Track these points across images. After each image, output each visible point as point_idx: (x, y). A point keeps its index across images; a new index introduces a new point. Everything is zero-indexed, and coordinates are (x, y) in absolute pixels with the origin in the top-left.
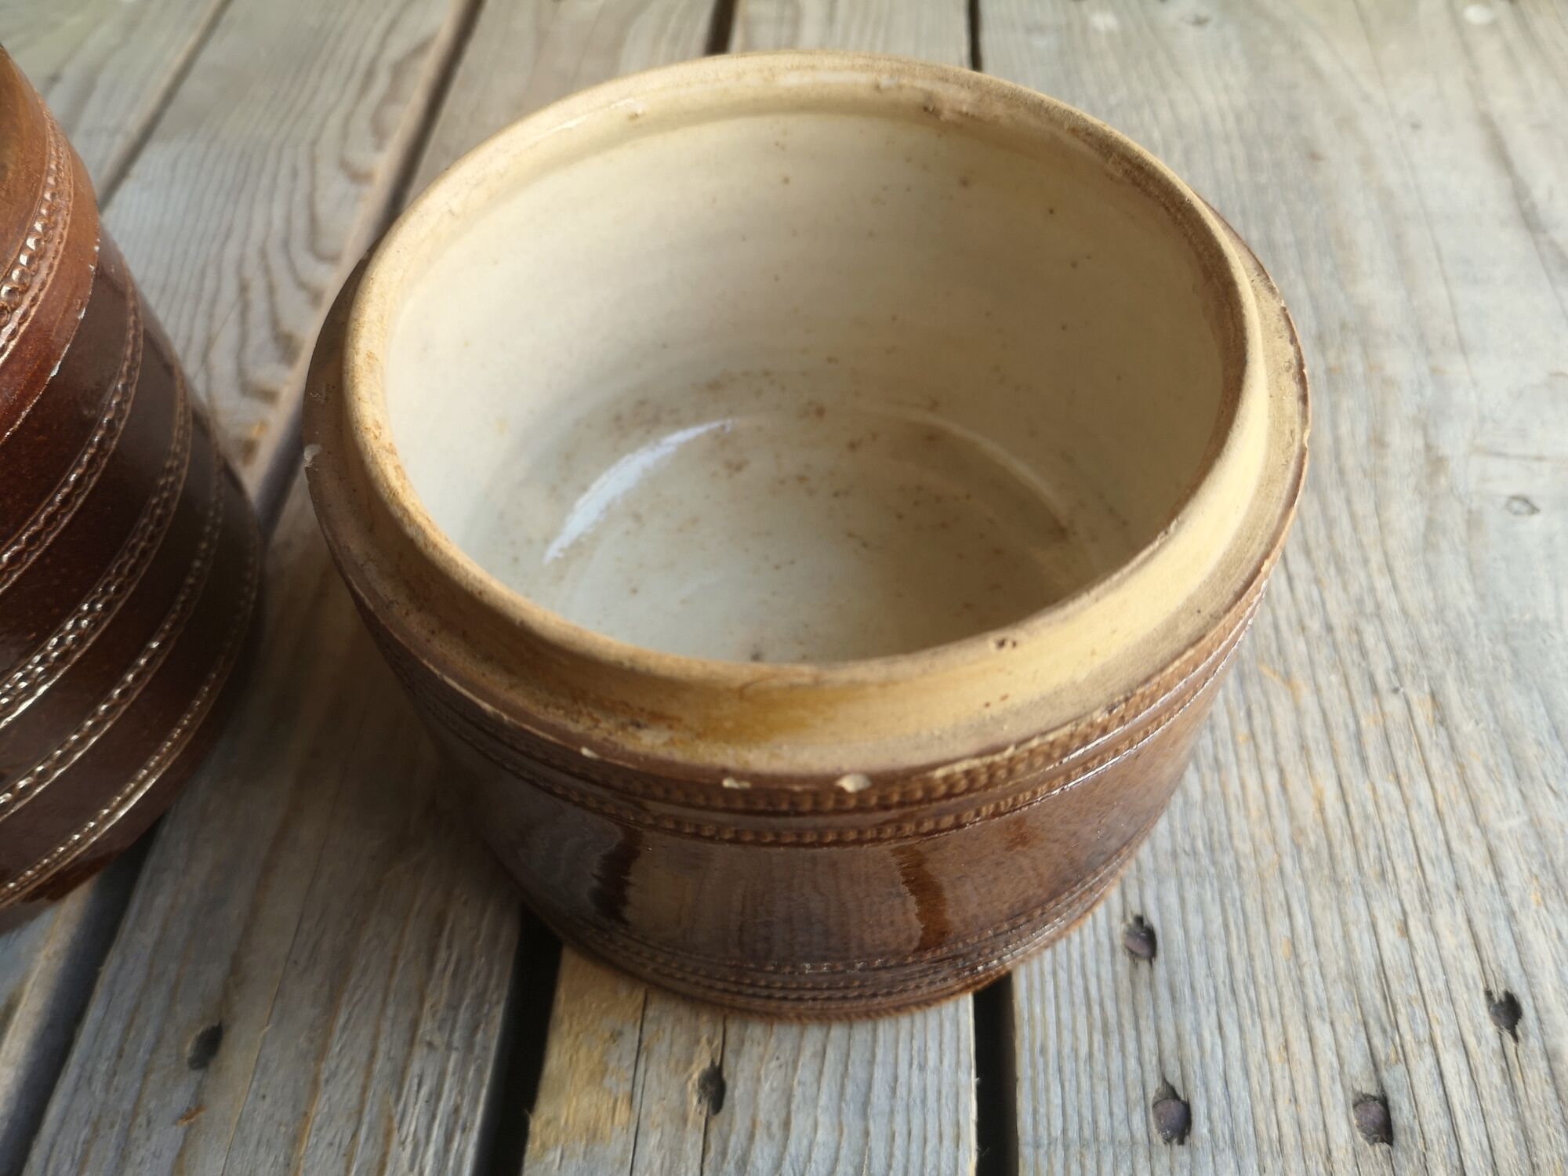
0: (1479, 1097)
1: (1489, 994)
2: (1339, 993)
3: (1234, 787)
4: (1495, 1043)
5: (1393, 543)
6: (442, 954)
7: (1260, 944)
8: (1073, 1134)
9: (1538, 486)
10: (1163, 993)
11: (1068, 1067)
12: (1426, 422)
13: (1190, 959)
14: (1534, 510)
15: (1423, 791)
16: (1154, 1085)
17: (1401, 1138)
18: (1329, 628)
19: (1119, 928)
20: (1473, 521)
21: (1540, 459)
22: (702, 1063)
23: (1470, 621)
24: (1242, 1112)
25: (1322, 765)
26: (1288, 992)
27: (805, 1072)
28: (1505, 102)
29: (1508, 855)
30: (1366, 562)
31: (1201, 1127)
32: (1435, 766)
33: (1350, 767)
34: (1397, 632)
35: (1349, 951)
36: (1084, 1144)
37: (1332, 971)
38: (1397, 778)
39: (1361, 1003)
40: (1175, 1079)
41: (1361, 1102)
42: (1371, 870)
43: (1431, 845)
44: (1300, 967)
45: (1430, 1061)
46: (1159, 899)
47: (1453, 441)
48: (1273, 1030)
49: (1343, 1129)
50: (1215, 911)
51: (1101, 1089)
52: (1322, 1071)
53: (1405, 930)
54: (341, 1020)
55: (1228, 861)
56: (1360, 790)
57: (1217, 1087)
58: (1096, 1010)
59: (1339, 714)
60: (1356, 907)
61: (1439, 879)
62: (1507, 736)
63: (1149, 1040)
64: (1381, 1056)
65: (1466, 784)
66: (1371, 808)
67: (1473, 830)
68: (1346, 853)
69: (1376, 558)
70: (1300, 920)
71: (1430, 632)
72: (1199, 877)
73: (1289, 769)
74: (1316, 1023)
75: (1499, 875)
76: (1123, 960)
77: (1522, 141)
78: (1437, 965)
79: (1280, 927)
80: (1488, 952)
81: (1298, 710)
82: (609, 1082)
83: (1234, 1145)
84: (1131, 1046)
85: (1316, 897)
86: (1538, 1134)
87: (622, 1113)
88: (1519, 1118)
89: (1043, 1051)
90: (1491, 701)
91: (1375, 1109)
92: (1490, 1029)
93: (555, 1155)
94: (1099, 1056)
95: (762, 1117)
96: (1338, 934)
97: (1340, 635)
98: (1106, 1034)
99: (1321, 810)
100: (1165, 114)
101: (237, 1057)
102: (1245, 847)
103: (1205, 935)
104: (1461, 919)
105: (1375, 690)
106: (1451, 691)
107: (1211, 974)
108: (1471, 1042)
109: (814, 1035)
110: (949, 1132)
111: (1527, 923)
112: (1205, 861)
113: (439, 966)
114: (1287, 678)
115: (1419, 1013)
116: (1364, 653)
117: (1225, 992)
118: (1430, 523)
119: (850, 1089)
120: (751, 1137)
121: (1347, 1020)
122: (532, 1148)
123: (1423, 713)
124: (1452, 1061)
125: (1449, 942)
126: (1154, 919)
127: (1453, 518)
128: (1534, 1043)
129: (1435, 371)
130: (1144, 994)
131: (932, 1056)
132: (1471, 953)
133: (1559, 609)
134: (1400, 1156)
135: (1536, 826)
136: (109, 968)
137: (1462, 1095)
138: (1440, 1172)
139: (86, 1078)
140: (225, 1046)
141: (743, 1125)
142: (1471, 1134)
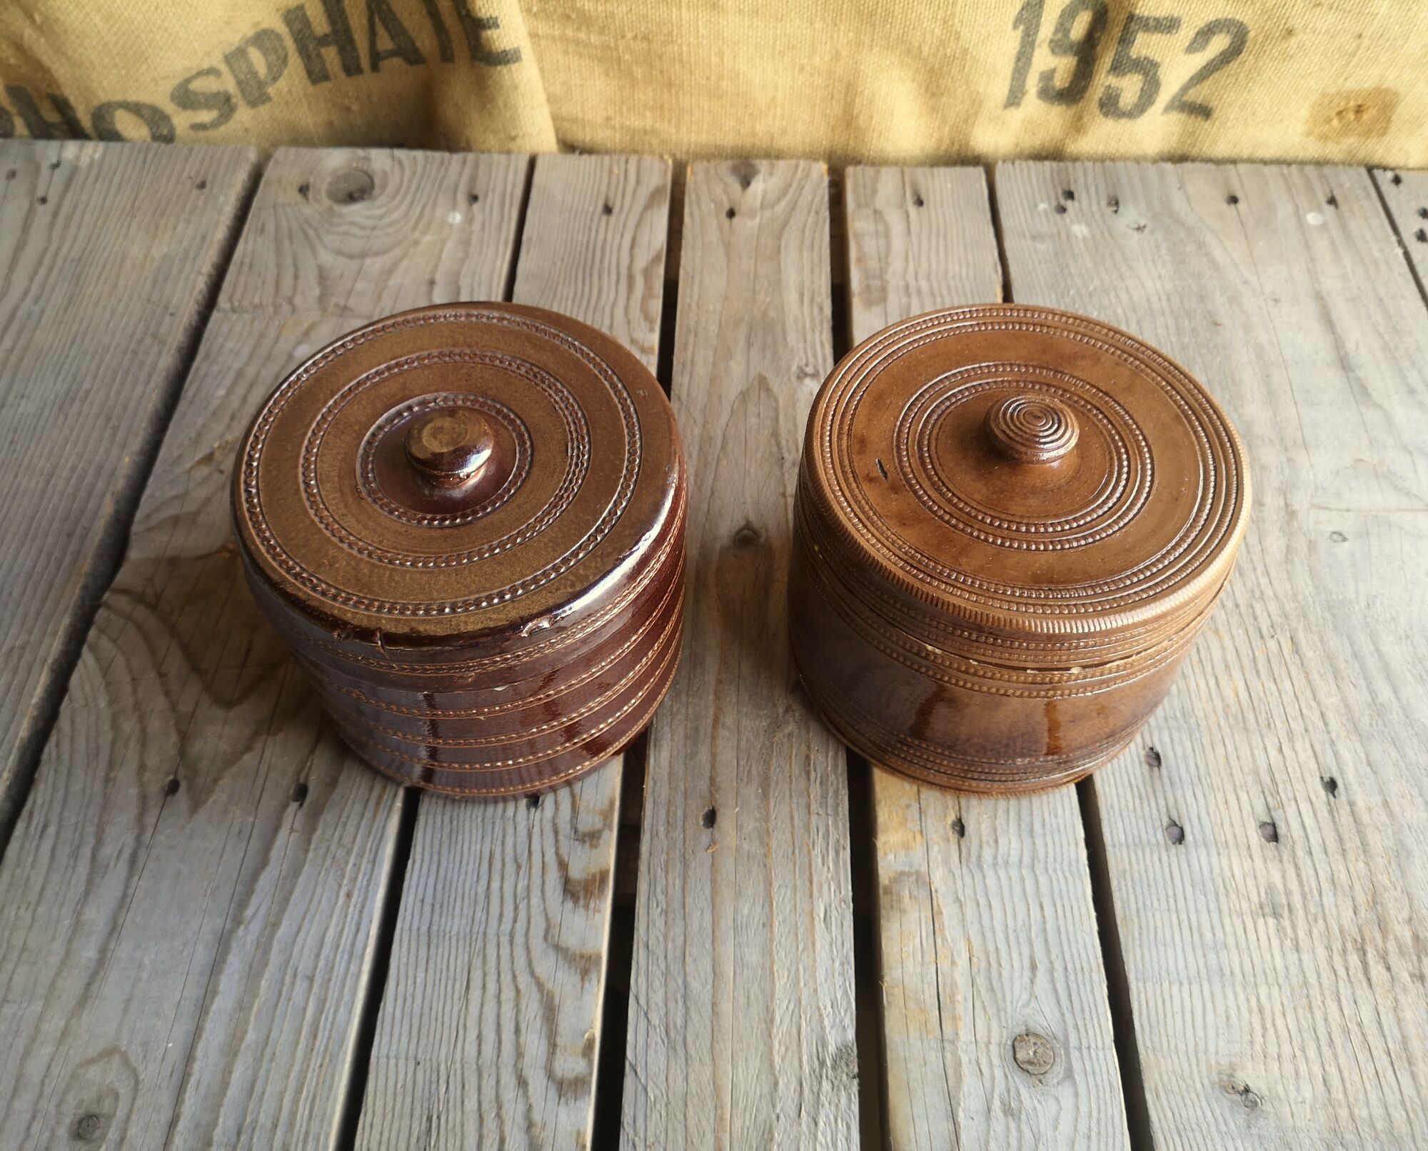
0: (1318, 821)
1: (1322, 778)
2: (1250, 779)
3: (1193, 686)
4: (1325, 799)
5: (1268, 559)
6: (813, 774)
7: (1211, 757)
8: (1130, 841)
9: (1347, 526)
10: (1166, 781)
11: (1125, 813)
12: (1285, 491)
13: (1178, 766)
14: (1345, 539)
15: (1288, 686)
16: (1166, 821)
17: (1281, 839)
18: (1237, 606)
19: (1142, 753)
20: (1312, 546)
21: (1348, 510)
22: (952, 817)
23: (1310, 600)
24: (1208, 831)
25: (1237, 675)
26: (1226, 780)
27: (1001, 821)
28: (1331, 284)
29: (1330, 716)
30: (1255, 569)
31: (1189, 836)
32: (1294, 674)
33: (1251, 676)
34: (1273, 607)
35: (1254, 760)
36: (1135, 845)
37: (1246, 770)
38: (1275, 680)
39: (1260, 782)
40: (1176, 818)
41: (1263, 825)
42: (1263, 724)
43: (1292, 711)
44: (1231, 768)
45: (1295, 807)
46: (1160, 740)
47: (1300, 501)
48: (1220, 796)
49: (1255, 837)
50: (1188, 744)
51: (1141, 823)
52: (1244, 813)
53: (1281, 750)
54: (772, 804)
55: (1192, 721)
56: (1256, 686)
57: (1195, 820)
58: (1135, 789)
59: (1244, 649)
60: (1256, 740)
61: (1297, 727)
62: (1330, 658)
63: (1162, 802)
64: (1271, 806)
65: (1309, 682)
66: (1262, 695)
67: (1314, 705)
68: (1250, 716)
69: (1260, 568)
70: (1230, 747)
71: (1290, 606)
72: (1179, 729)
73: (1220, 677)
74: (1239, 792)
75: (1326, 724)
76: (1146, 767)
77: (1341, 310)
78: (1296, 766)
79: (1220, 751)
80: (1321, 760)
81: (1223, 648)
82: (910, 825)
83: (1205, 844)
84: (1153, 804)
85: (1237, 736)
86: (1346, 837)
87: (918, 837)
88: (1337, 830)
89: (1112, 807)
90: (1322, 641)
91: (1270, 829)
92: (1322, 793)
93: (891, 857)
94: (1138, 808)
95: (984, 839)
96: (1248, 752)
97: (1243, 608)
98: (1141, 799)
99: (1237, 696)
100: (1124, 296)
101: (726, 821)
102: (1201, 715)
103: (1184, 755)
104: (1308, 745)
105: (1262, 637)
106: (1301, 635)
107: (1188, 772)
108: (1314, 799)
109: (1002, 804)
110: (1072, 842)
111: (1341, 747)
112: (1182, 721)
113: (812, 779)
114: (1217, 632)
115: (1289, 787)
116: (1255, 618)
117: (1196, 780)
118: (1288, 548)
119: (1023, 826)
120: (981, 847)
121: (1255, 790)
122: (880, 854)
123: (1287, 647)
124: (1305, 807)
125: (1302, 755)
126: (1159, 749)
127: (1301, 545)
128: (1344, 797)
129: (1289, 460)
130: (1157, 782)
131: (1060, 812)
132: (1313, 760)
133: (1357, 593)
134: (1281, 847)
135: (1344, 701)
136: (648, 786)
137: (1309, 821)
138: (1300, 853)
139: (655, 834)
140: (719, 817)
141: (975, 842)
142: (1314, 838)
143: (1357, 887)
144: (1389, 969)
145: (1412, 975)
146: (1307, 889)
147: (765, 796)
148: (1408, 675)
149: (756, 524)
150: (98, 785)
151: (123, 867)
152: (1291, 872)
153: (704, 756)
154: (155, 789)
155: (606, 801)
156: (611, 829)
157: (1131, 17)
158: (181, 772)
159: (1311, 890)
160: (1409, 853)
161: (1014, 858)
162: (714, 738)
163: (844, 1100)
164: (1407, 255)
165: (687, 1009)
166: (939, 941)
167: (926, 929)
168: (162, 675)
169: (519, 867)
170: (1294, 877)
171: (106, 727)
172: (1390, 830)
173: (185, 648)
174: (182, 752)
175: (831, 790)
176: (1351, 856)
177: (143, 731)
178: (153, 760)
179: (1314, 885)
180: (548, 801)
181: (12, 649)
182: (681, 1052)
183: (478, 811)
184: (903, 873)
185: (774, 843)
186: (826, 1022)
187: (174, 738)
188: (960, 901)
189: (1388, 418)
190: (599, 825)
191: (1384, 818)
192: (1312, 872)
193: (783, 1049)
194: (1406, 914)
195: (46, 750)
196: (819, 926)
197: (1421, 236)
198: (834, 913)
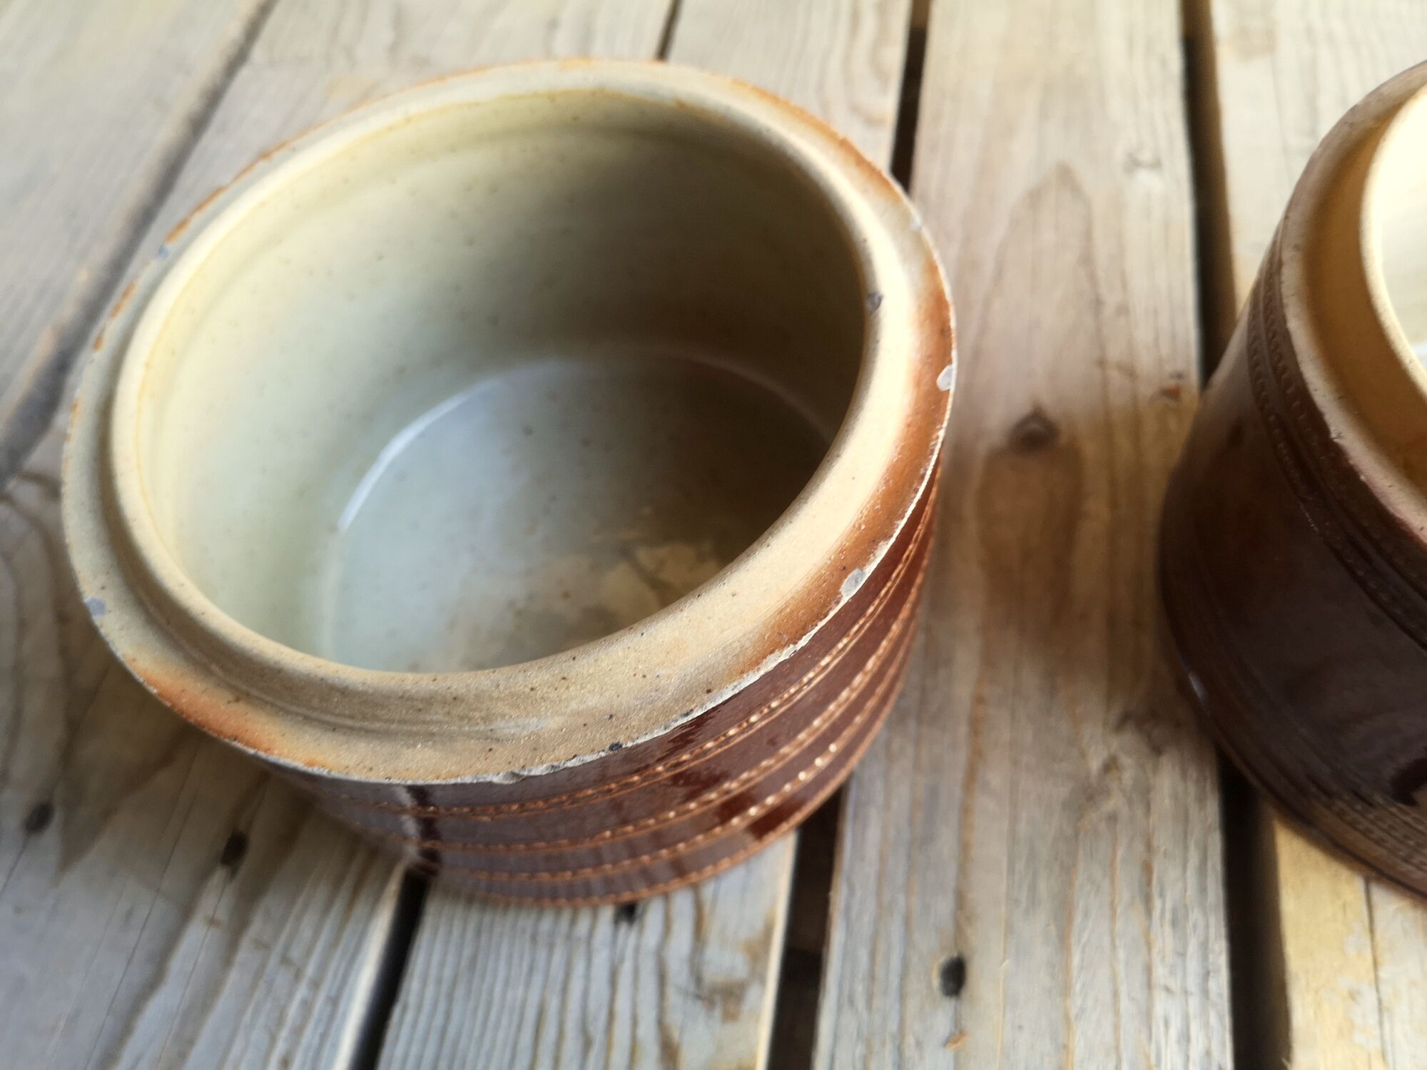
6: (1157, 903)
54: (1076, 960)
82: (1358, 1038)
101: (984, 988)
113: (1156, 914)
136: (839, 897)
139: (845, 995)
140: (972, 977)
147: (1063, 941)
149: (1053, 410)
153: (946, 841)
155: (759, 925)
156: (763, 981)
158: (60, 792)
162: (965, 811)
169: (587, 1044)
174: (67, 759)
177: (17, 712)
180: (653, 916)
183: (526, 921)
185: (1079, 1046)
187: (58, 731)
190: (742, 972)
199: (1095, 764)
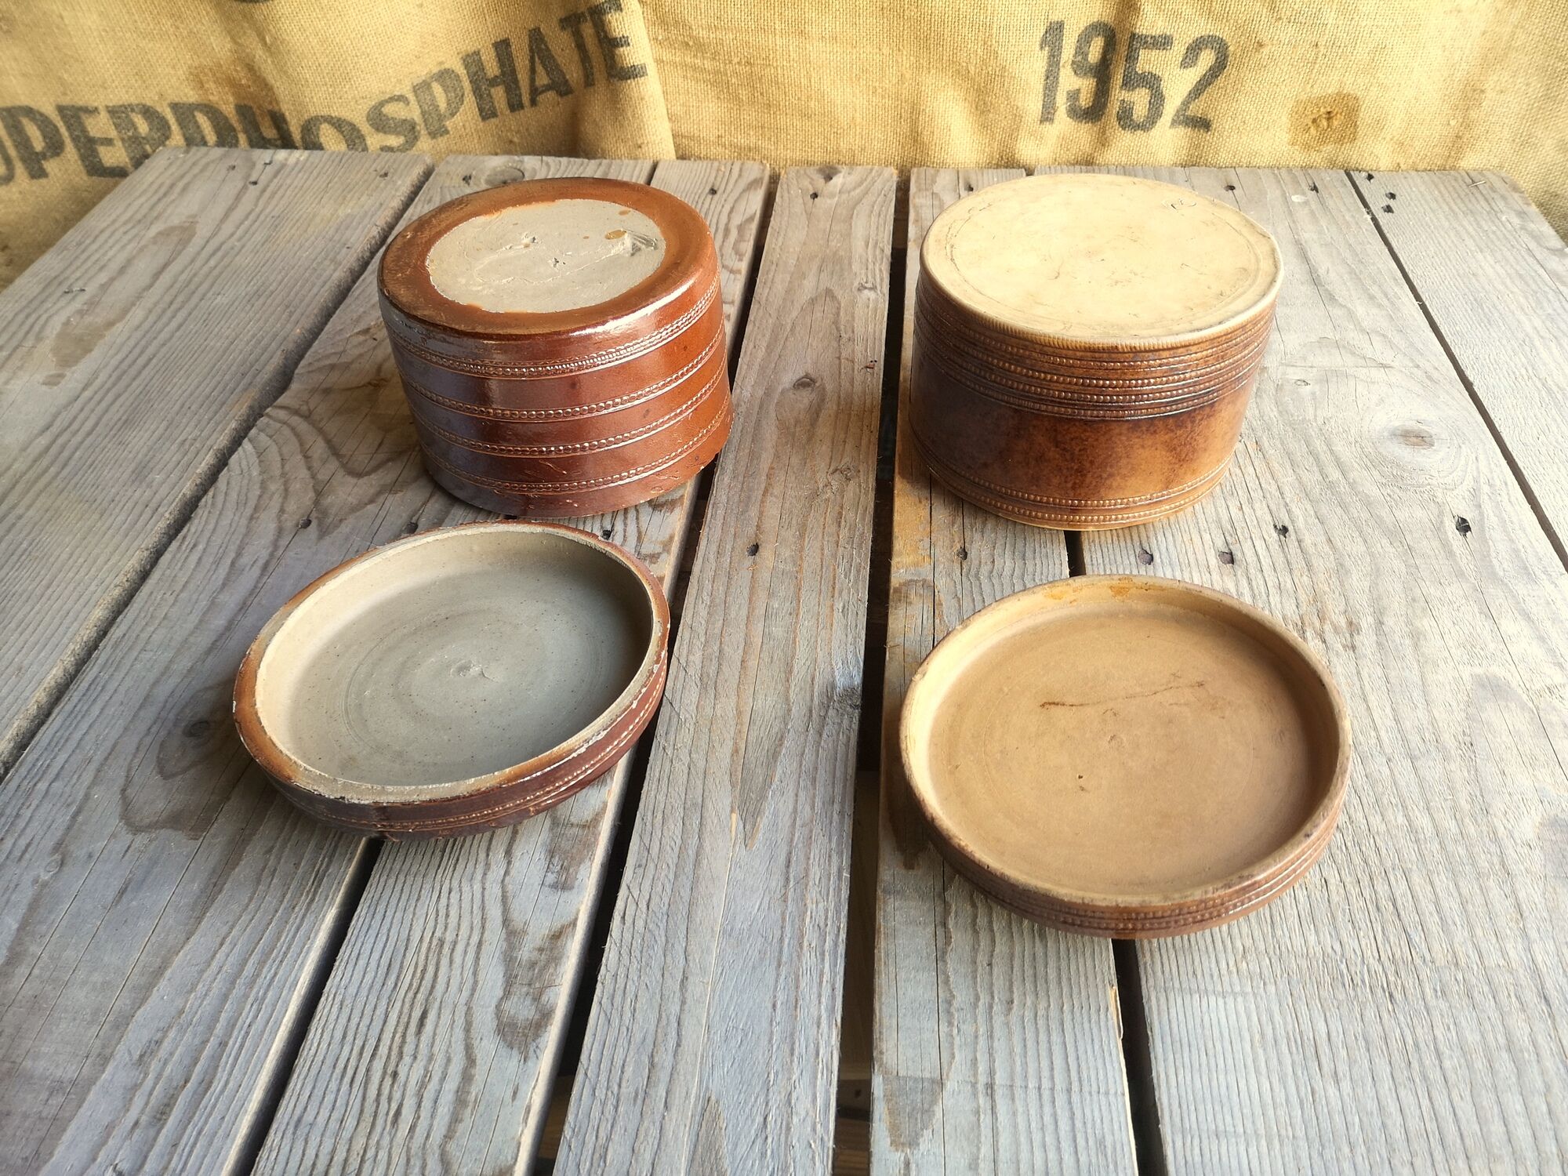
0: (1270, 553)
1: (1275, 527)
2: (1213, 527)
4: (1277, 538)
6: (843, 524)
8: (1107, 561)
9: (1309, 376)
14: (1307, 384)
15: (1251, 470)
16: (1138, 550)
17: (1237, 562)
20: (1279, 388)
21: (1311, 367)
22: (958, 546)
24: (1174, 557)
26: (1192, 526)
27: (998, 551)
28: (1308, 235)
29: (1286, 489)
31: (1157, 560)
32: (1256, 463)
35: (1218, 516)
36: (1111, 564)
37: (1211, 521)
38: (1240, 467)
39: (1222, 528)
40: (1147, 549)
41: (1222, 554)
42: (1228, 494)
43: (1253, 485)
44: (1197, 520)
45: (1250, 543)
47: (1271, 361)
48: (1186, 538)
49: (1214, 561)
51: (1117, 551)
52: (1206, 546)
53: (1241, 509)
54: (807, 540)
57: (1164, 550)
60: (1221, 502)
61: (1257, 496)
62: (1288, 455)
63: (1136, 539)
64: (1230, 542)
65: (1269, 468)
67: (1273, 482)
74: (1203, 533)
75: (1282, 494)
77: (1316, 253)
78: (1254, 519)
80: (1275, 514)
82: (921, 552)
83: (1171, 565)
86: (1293, 562)
87: (927, 559)
88: (1286, 557)
90: (1282, 443)
91: (1228, 556)
92: (1275, 535)
93: (903, 571)
94: (1116, 542)
95: (983, 561)
96: (1213, 510)
101: (766, 552)
104: (1265, 506)
106: (1265, 441)
108: (1266, 537)
110: (1058, 563)
111: (1294, 508)
115: (1246, 530)
117: (1166, 527)
118: (1259, 389)
119: (1017, 554)
120: (980, 566)
121: (1216, 533)
122: (893, 570)
123: (1252, 447)
124: (1259, 544)
125: (1260, 513)
128: (1293, 537)
131: (1049, 545)
132: (1269, 516)
133: (1316, 416)
134: (1236, 566)
135: (1299, 479)
136: (705, 530)
137: (1262, 551)
138: (1252, 571)
139: (705, 559)
140: (760, 549)
141: (976, 562)
142: (1266, 562)
143: (1300, 591)
144: (1324, 642)
145: (1344, 647)
146: (1256, 592)
147: (802, 536)
148: (1356, 465)
150: (244, 521)
151: (256, 571)
152: (1244, 582)
154: (289, 524)
155: (667, 536)
156: (670, 553)
157: (1133, 35)
158: (314, 514)
159: (1260, 593)
160: (1348, 572)
161: (1007, 572)
162: (762, 502)
163: (846, 722)
164: (1374, 219)
165: (720, 664)
166: (937, 621)
167: (928, 614)
168: (306, 457)
170: (1246, 585)
171: (257, 486)
172: (1332, 558)
173: (328, 442)
174: (316, 503)
175: (857, 533)
176: (1296, 573)
177: (286, 490)
178: (291, 506)
179: (1263, 590)
180: (618, 535)
181: (185, 441)
182: (712, 692)
184: (911, 581)
185: (805, 565)
186: (836, 673)
187: (311, 494)
188: (959, 599)
189: (1351, 314)
190: (658, 549)
191: (1327, 549)
192: (1262, 582)
193: (798, 689)
194: (1342, 608)
195: (203, 500)
196: (838, 615)
197: (1389, 209)
198: (851, 606)
199: (821, 486)
